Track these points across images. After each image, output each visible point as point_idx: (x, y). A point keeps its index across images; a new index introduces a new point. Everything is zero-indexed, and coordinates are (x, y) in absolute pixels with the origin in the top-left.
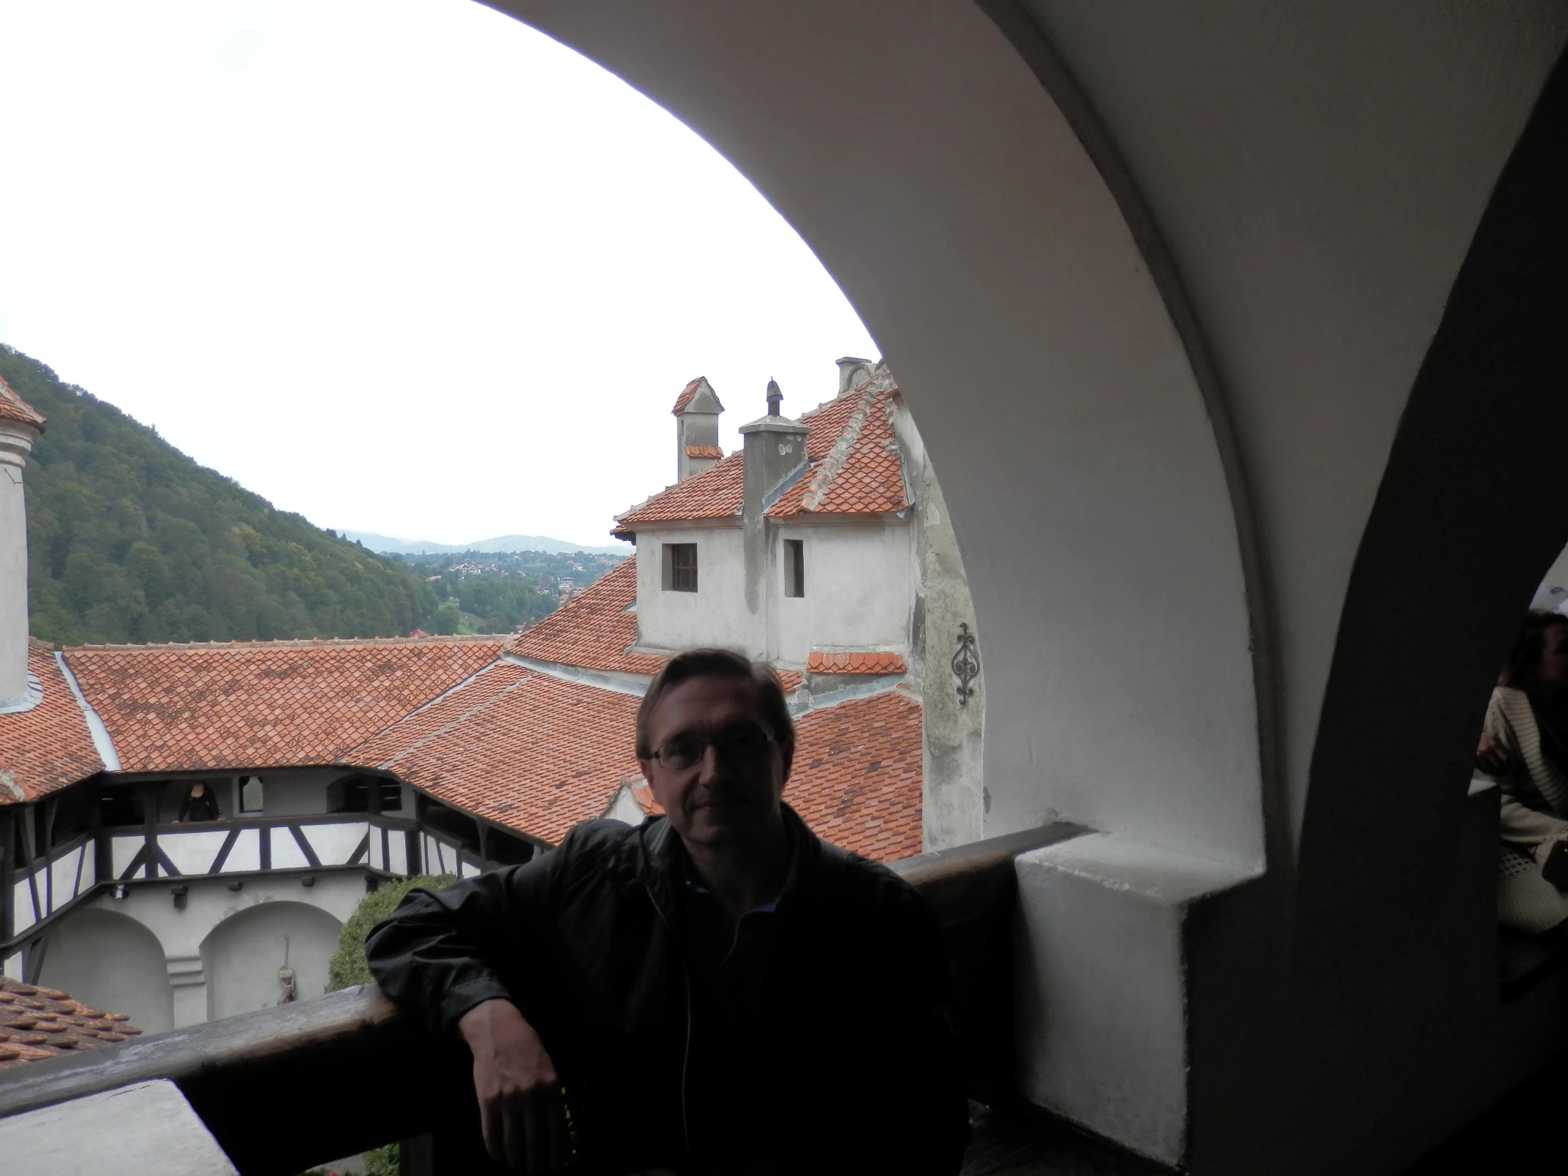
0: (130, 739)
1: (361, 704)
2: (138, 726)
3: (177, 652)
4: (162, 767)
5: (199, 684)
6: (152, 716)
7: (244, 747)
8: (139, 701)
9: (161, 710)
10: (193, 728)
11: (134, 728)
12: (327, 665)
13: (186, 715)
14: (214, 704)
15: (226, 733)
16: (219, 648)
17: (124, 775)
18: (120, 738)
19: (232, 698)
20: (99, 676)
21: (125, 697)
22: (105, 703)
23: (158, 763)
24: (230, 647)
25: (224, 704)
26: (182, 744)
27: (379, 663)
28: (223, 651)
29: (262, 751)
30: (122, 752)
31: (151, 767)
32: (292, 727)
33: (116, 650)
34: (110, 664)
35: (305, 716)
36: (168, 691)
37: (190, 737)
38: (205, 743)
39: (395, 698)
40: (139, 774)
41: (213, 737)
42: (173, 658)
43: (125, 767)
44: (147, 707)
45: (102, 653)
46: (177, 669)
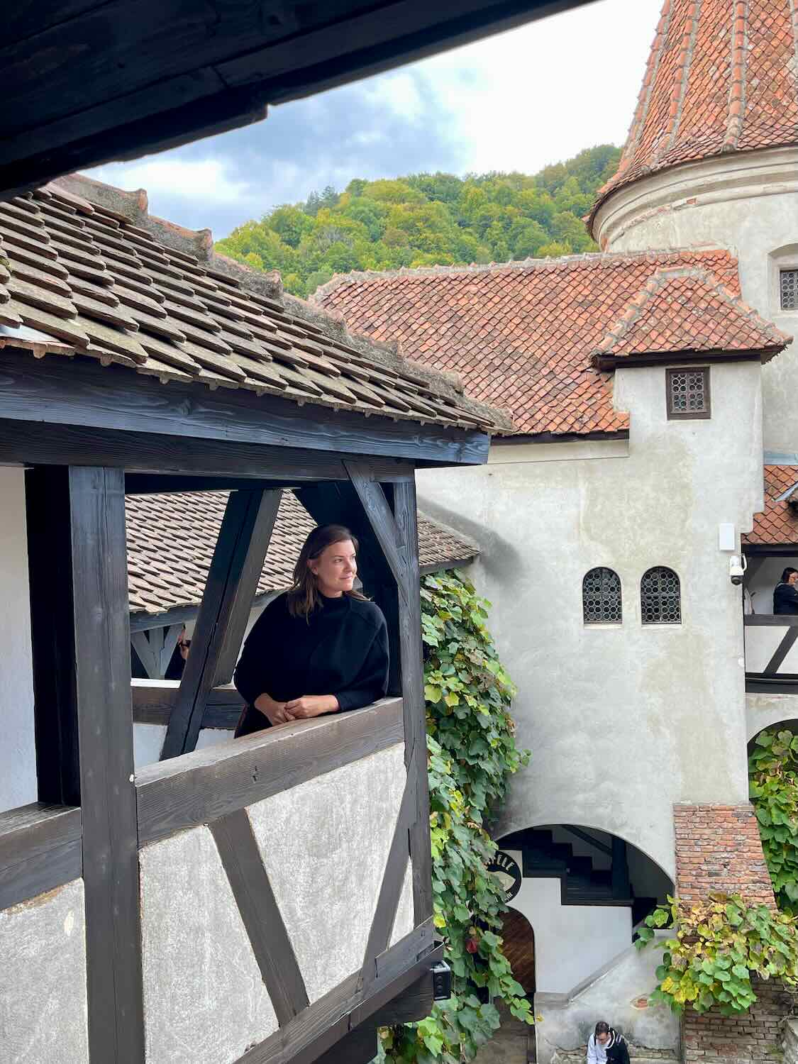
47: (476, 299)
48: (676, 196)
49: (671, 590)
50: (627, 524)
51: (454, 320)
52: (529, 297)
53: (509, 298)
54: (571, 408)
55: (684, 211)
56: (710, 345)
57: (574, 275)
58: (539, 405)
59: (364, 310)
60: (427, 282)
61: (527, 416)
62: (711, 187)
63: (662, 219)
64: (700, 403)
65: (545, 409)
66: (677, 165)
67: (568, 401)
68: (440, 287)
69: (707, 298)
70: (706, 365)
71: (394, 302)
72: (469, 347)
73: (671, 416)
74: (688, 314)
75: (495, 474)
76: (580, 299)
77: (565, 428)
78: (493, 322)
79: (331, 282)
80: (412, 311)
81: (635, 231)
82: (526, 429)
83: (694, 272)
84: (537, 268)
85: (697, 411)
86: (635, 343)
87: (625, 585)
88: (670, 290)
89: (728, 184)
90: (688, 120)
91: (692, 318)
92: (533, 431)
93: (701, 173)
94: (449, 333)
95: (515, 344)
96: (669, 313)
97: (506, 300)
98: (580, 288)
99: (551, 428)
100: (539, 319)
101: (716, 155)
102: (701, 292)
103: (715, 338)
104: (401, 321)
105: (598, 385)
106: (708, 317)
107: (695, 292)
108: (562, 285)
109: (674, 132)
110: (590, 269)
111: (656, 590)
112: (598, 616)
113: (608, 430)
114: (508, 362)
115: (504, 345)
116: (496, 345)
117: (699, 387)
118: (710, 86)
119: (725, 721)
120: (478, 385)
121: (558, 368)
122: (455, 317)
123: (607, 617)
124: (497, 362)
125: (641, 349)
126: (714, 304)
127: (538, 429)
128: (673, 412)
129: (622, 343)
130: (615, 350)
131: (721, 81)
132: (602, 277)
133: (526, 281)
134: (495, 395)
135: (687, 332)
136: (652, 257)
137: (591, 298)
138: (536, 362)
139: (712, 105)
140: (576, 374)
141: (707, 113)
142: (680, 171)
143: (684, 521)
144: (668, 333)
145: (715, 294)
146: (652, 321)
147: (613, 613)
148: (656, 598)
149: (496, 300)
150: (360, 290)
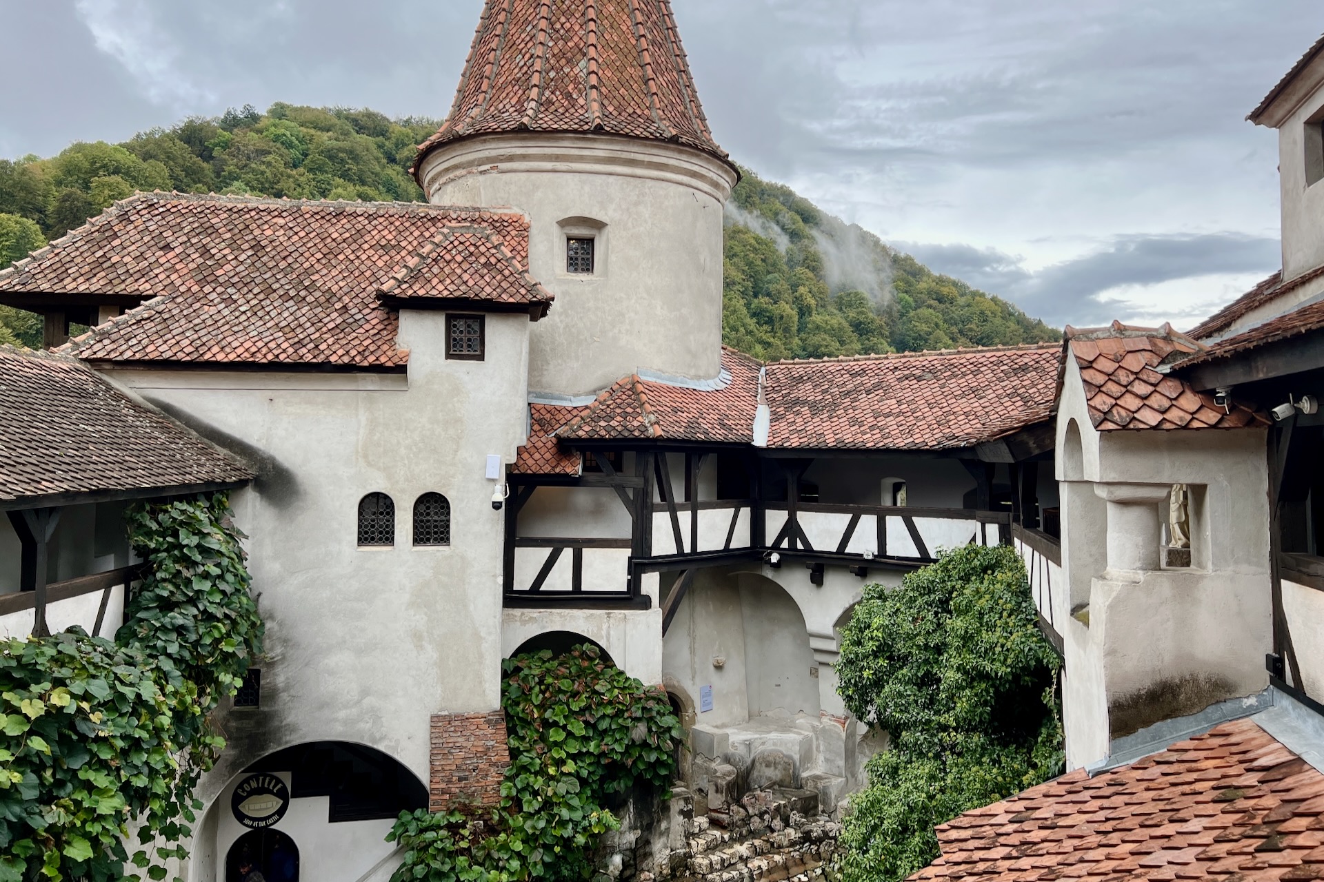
0: (782, 425)
1: (981, 401)
2: (792, 416)
3: (844, 364)
4: (796, 445)
5: (850, 386)
6: (805, 410)
7: (863, 433)
8: (801, 399)
9: (813, 405)
10: (830, 417)
11: (788, 417)
12: (964, 370)
13: (830, 408)
14: (855, 400)
16: (876, 359)
17: (767, 450)
18: (776, 423)
19: (871, 396)
20: (781, 381)
21: (793, 395)
22: (777, 399)
23: (794, 442)
24: (887, 358)
25: (863, 400)
26: (817, 429)
27: (1016, 366)
28: (877, 362)
29: (874, 437)
30: (773, 434)
31: (787, 445)
32: (912, 418)
33: (801, 364)
34: (793, 373)
35: (928, 409)
36: (823, 392)
37: (826, 424)
38: (834, 429)
39: (1018, 395)
40: (777, 449)
41: (843, 425)
42: (840, 369)
43: (768, 444)
44: (805, 403)
45: (791, 366)
46: (838, 376)
47: (282, 232)
48: (482, 162)
49: (442, 514)
50: (403, 451)
51: (256, 249)
52: (335, 235)
53: (315, 233)
54: (356, 342)
55: (488, 176)
56: (483, 295)
57: (381, 220)
58: (325, 336)
59: (162, 229)
60: (235, 210)
61: (311, 345)
62: (511, 158)
63: (470, 180)
64: (475, 346)
65: (330, 341)
66: (482, 134)
67: (354, 334)
68: (248, 216)
69: (488, 254)
70: (482, 313)
71: (196, 225)
72: (265, 276)
73: (449, 356)
74: (468, 266)
75: (276, 400)
76: (383, 242)
77: (346, 359)
78: (295, 255)
79: (131, 199)
80: (214, 236)
81: (449, 188)
82: (309, 358)
83: (479, 230)
84: (347, 209)
85: (472, 353)
86: (415, 287)
87: (399, 509)
88: (456, 243)
89: (524, 157)
90: (496, 96)
91: (472, 270)
92: (314, 361)
93: (502, 145)
94: (249, 261)
95: (313, 278)
96: (452, 264)
97: (312, 235)
98: (385, 232)
99: (333, 359)
100: (341, 257)
101: (513, 131)
102: (483, 249)
103: (488, 290)
104: (200, 245)
105: (386, 323)
106: (486, 271)
107: (477, 248)
108: (369, 227)
109: (485, 105)
110: (397, 216)
111: (428, 514)
112: (373, 539)
113: (387, 364)
114: (303, 293)
115: (302, 277)
116: (295, 276)
117: (475, 333)
118: (516, 71)
119: (482, 634)
120: (268, 313)
121: (351, 304)
122: (257, 247)
123: (381, 539)
124: (292, 293)
125: (421, 293)
126: (493, 260)
127: (321, 358)
128: (451, 352)
129: (404, 286)
130: (396, 292)
131: (525, 69)
132: (407, 224)
133: (334, 220)
134: (284, 324)
135: (465, 283)
137: (393, 242)
138: (330, 296)
139: (517, 87)
140: (368, 311)
141: (512, 94)
142: (485, 141)
143: (456, 451)
144: (448, 281)
145: (493, 250)
146: (436, 270)
147: (387, 537)
148: (428, 521)
149: (302, 234)
150: (161, 210)
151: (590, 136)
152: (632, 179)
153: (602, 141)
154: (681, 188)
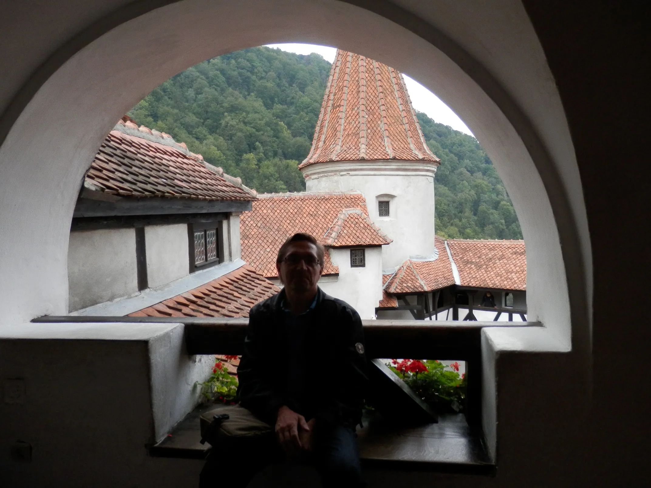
0: (465, 274)
2: (468, 269)
3: (484, 243)
4: (474, 285)
5: (490, 255)
6: (473, 266)
7: (504, 281)
8: (469, 260)
9: (476, 264)
10: (486, 272)
11: (466, 270)
13: (484, 267)
14: (494, 263)
15: (498, 275)
17: (462, 286)
18: (462, 273)
19: (501, 262)
20: (457, 250)
21: (465, 258)
22: (458, 260)
23: (473, 283)
24: (502, 242)
25: (498, 264)
26: (482, 277)
28: (500, 243)
29: (509, 283)
30: (462, 278)
31: (470, 284)
32: (522, 275)
33: (464, 241)
34: (461, 246)
36: (479, 257)
37: (484, 275)
38: (490, 278)
40: (466, 287)
41: (493, 276)
42: (483, 245)
43: (462, 284)
44: (472, 263)
45: (459, 242)
46: (483, 249)
47: (270, 210)
48: (342, 171)
53: (283, 210)
55: (345, 177)
56: (367, 243)
62: (355, 170)
63: (336, 178)
64: (361, 261)
66: (343, 161)
69: (363, 222)
70: (364, 248)
73: (352, 266)
74: (357, 229)
76: (311, 213)
81: (324, 179)
83: (357, 211)
84: (292, 197)
85: (361, 264)
89: (361, 170)
90: (345, 141)
91: (359, 231)
93: (351, 165)
94: (262, 226)
96: (351, 229)
98: (310, 208)
101: (359, 160)
103: (368, 240)
106: (364, 231)
107: (358, 220)
108: (303, 206)
109: (340, 144)
113: (332, 273)
117: (361, 256)
118: (353, 129)
126: (366, 225)
128: (353, 264)
130: (334, 243)
131: (357, 128)
132: (318, 203)
135: (358, 237)
136: (335, 195)
139: (354, 137)
141: (352, 140)
142: (344, 163)
144: (351, 237)
145: (365, 221)
151: (390, 160)
152: (406, 177)
153: (394, 162)
154: (424, 177)
